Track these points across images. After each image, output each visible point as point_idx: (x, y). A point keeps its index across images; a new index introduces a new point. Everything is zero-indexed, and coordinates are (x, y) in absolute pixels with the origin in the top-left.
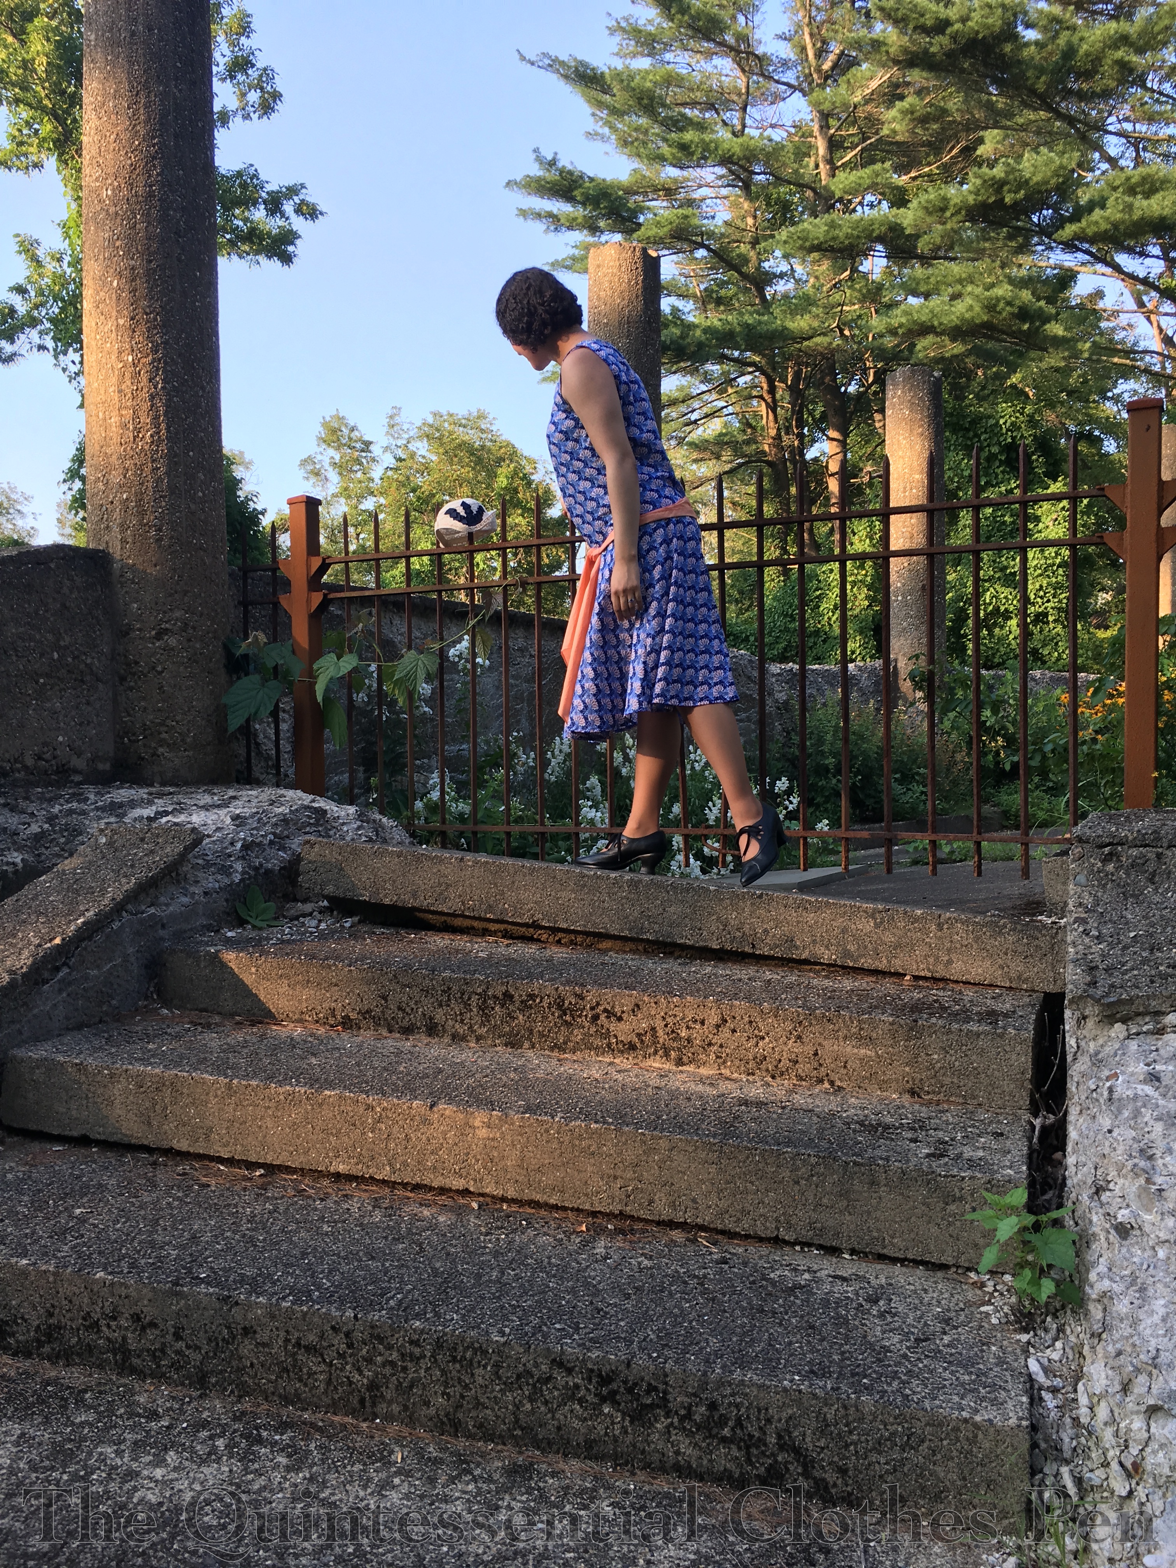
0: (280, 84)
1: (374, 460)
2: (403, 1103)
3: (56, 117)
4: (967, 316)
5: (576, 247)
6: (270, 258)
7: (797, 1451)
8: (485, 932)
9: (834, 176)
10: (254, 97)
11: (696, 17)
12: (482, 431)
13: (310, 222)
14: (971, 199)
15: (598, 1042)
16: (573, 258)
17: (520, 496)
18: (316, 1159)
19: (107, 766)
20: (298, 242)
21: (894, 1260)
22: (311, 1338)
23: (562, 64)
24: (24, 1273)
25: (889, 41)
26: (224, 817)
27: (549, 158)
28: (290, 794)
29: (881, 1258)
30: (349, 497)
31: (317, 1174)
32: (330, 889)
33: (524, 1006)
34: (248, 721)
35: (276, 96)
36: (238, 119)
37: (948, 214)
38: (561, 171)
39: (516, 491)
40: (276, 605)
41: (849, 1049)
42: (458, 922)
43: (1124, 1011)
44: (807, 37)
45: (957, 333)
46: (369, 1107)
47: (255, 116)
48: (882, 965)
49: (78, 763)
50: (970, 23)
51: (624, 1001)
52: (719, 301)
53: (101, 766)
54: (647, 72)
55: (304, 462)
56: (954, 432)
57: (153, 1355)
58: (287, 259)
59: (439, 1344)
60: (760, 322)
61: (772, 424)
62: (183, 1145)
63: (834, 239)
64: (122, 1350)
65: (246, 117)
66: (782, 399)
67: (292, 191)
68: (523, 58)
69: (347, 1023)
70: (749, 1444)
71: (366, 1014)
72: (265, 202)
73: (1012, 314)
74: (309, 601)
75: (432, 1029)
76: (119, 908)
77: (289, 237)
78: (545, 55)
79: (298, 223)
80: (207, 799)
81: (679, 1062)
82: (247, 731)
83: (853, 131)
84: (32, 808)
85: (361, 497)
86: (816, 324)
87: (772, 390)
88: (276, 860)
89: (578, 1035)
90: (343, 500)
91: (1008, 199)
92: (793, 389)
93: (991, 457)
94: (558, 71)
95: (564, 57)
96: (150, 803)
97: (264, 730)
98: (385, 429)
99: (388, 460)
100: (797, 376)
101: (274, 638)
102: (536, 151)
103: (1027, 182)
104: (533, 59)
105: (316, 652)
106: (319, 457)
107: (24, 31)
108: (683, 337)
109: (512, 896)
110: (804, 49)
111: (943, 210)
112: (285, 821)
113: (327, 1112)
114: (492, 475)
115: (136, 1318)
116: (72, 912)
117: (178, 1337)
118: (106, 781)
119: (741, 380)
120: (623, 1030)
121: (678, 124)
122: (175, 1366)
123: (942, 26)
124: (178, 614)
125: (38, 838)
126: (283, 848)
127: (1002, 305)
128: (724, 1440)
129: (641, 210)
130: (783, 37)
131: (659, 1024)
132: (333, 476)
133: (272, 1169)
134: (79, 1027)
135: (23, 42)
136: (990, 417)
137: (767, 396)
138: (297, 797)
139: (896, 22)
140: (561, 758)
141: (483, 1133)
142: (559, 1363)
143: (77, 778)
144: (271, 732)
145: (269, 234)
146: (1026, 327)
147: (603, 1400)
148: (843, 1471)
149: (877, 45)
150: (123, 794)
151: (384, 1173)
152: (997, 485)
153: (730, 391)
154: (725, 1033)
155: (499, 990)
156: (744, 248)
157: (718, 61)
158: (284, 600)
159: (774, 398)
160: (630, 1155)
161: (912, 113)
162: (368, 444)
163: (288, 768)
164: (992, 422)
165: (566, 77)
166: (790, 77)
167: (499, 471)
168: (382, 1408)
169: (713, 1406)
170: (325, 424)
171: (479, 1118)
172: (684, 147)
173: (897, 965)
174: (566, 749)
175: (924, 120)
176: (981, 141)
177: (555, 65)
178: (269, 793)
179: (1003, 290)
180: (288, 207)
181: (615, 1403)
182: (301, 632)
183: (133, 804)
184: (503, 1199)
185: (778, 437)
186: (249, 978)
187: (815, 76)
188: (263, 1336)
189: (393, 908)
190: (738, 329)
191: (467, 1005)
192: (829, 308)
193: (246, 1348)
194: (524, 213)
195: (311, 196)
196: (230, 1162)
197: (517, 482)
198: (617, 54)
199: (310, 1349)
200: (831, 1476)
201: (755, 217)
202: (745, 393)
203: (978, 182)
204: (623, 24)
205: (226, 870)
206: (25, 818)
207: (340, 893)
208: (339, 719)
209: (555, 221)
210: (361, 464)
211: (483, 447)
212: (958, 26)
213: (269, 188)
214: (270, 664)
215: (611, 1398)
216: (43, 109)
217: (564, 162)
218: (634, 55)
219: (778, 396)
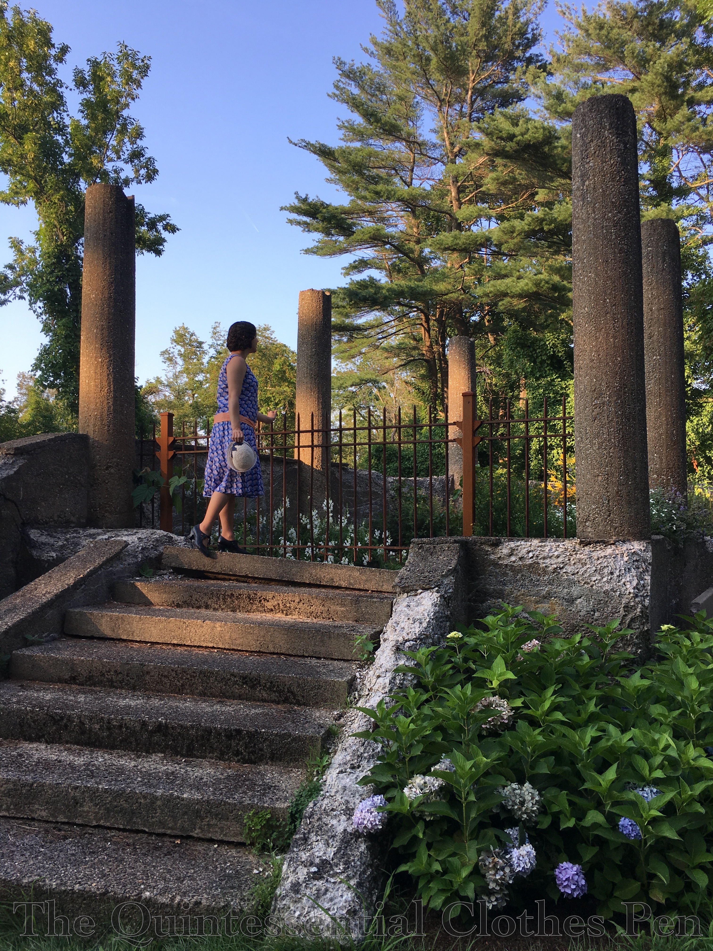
0: (157, 166)
1: (204, 352)
2: (195, 621)
3: (36, 180)
4: (525, 288)
5: (319, 242)
6: (149, 251)
7: (292, 693)
8: (230, 580)
9: (460, 208)
10: (143, 172)
11: (386, 123)
12: (266, 338)
13: (171, 234)
14: (526, 228)
15: (261, 609)
16: (317, 248)
17: (287, 375)
18: (167, 640)
19: (84, 521)
20: (165, 244)
21: (335, 660)
22: (166, 673)
23: (312, 145)
24: (83, 661)
25: (484, 144)
26: (135, 538)
27: (304, 197)
28: (158, 531)
29: (332, 659)
30: (188, 374)
31: (168, 644)
32: (173, 564)
33: (237, 598)
34: (141, 503)
35: (156, 171)
36: (134, 183)
37: (515, 235)
38: (309, 204)
39: (285, 372)
40: (154, 455)
41: (338, 608)
42: (220, 576)
43: (407, 589)
44: (446, 135)
45: (520, 296)
46: (184, 623)
47: (143, 182)
48: (361, 587)
49: (73, 519)
50: (526, 136)
51: (270, 595)
52: (399, 271)
53: (82, 521)
54: (359, 150)
55: (163, 353)
56: (522, 348)
57: (121, 683)
58: (159, 253)
59: (201, 672)
60: (418, 286)
61: (427, 339)
62: (125, 637)
63: (457, 244)
64: (111, 681)
65: (139, 182)
66: (434, 325)
67: (162, 218)
68: (291, 142)
69: (178, 606)
70: (279, 692)
71: (185, 602)
72: (147, 224)
73: (548, 288)
74: (168, 455)
75: (207, 607)
76: (101, 566)
77: (161, 241)
78: (303, 140)
79: (165, 234)
80: (126, 533)
81: (287, 615)
82: (140, 508)
83: (471, 183)
84: (59, 535)
85: (195, 374)
86: (450, 287)
87: (427, 321)
88: (153, 554)
89: (255, 607)
90: (185, 375)
91: (546, 228)
92: (439, 321)
93: (543, 362)
94: (310, 149)
95: (313, 142)
96: (105, 534)
97: (147, 507)
98: (211, 335)
99: (212, 352)
100: (442, 312)
101: (153, 469)
102: (296, 193)
103: (555, 219)
104: (296, 142)
105: (171, 475)
106: (172, 350)
107: (22, 138)
108: (375, 294)
109: (239, 566)
110: (444, 140)
111: (513, 232)
112: (157, 540)
113: (171, 625)
114: (271, 363)
115: (116, 671)
116: (84, 568)
117: (128, 676)
118: (84, 526)
119: (411, 315)
120: (269, 605)
121: (375, 180)
122: (127, 684)
123: (511, 137)
124: (115, 460)
125: (62, 547)
126: (156, 550)
127: (543, 283)
128: (274, 692)
129: (354, 224)
130: (434, 131)
131: (280, 602)
132: (180, 361)
133: (153, 643)
134: (88, 605)
135: (21, 144)
136: (542, 340)
137: (424, 324)
138: (160, 533)
139: (487, 134)
140: (277, 520)
141: (219, 629)
142: (232, 675)
143: (73, 525)
144: (150, 507)
145: (149, 239)
146: (556, 295)
147: (244, 683)
148: (303, 697)
149: (477, 145)
150: (92, 531)
151: (189, 643)
152: (546, 377)
153: (405, 320)
154: (301, 604)
155: (229, 593)
156: (412, 245)
157: (398, 144)
158: (157, 454)
159: (428, 325)
160: (262, 634)
161: (498, 180)
162: (201, 343)
163: (157, 524)
164: (542, 343)
165: (315, 153)
166: (436, 154)
167: (275, 361)
168: (185, 691)
169: (271, 683)
170: (176, 332)
171: (218, 624)
172: (377, 193)
173: (366, 587)
174: (280, 516)
175: (505, 183)
176: (537, 193)
177: (308, 146)
178: (150, 531)
179: (544, 276)
180: (160, 226)
181: (247, 684)
182: (164, 467)
183: (99, 534)
184: (225, 649)
185: (431, 346)
186: (144, 591)
187: (450, 155)
188: (152, 674)
189: (196, 571)
190: (406, 290)
191: (219, 598)
192: (456, 280)
193: (147, 678)
194: (291, 222)
195: (172, 221)
196: (140, 642)
197: (285, 368)
198: (343, 139)
199: (165, 676)
200: (300, 698)
201: (418, 228)
202: (412, 322)
203: (530, 219)
204: (346, 124)
205: (136, 557)
206: (56, 539)
207: (177, 566)
208: (179, 502)
209: (307, 227)
210: (196, 355)
211: (266, 348)
212: (519, 138)
213: (150, 216)
214: (151, 480)
215: (246, 683)
216: (29, 176)
217: (312, 198)
218: (352, 141)
219: (431, 324)
